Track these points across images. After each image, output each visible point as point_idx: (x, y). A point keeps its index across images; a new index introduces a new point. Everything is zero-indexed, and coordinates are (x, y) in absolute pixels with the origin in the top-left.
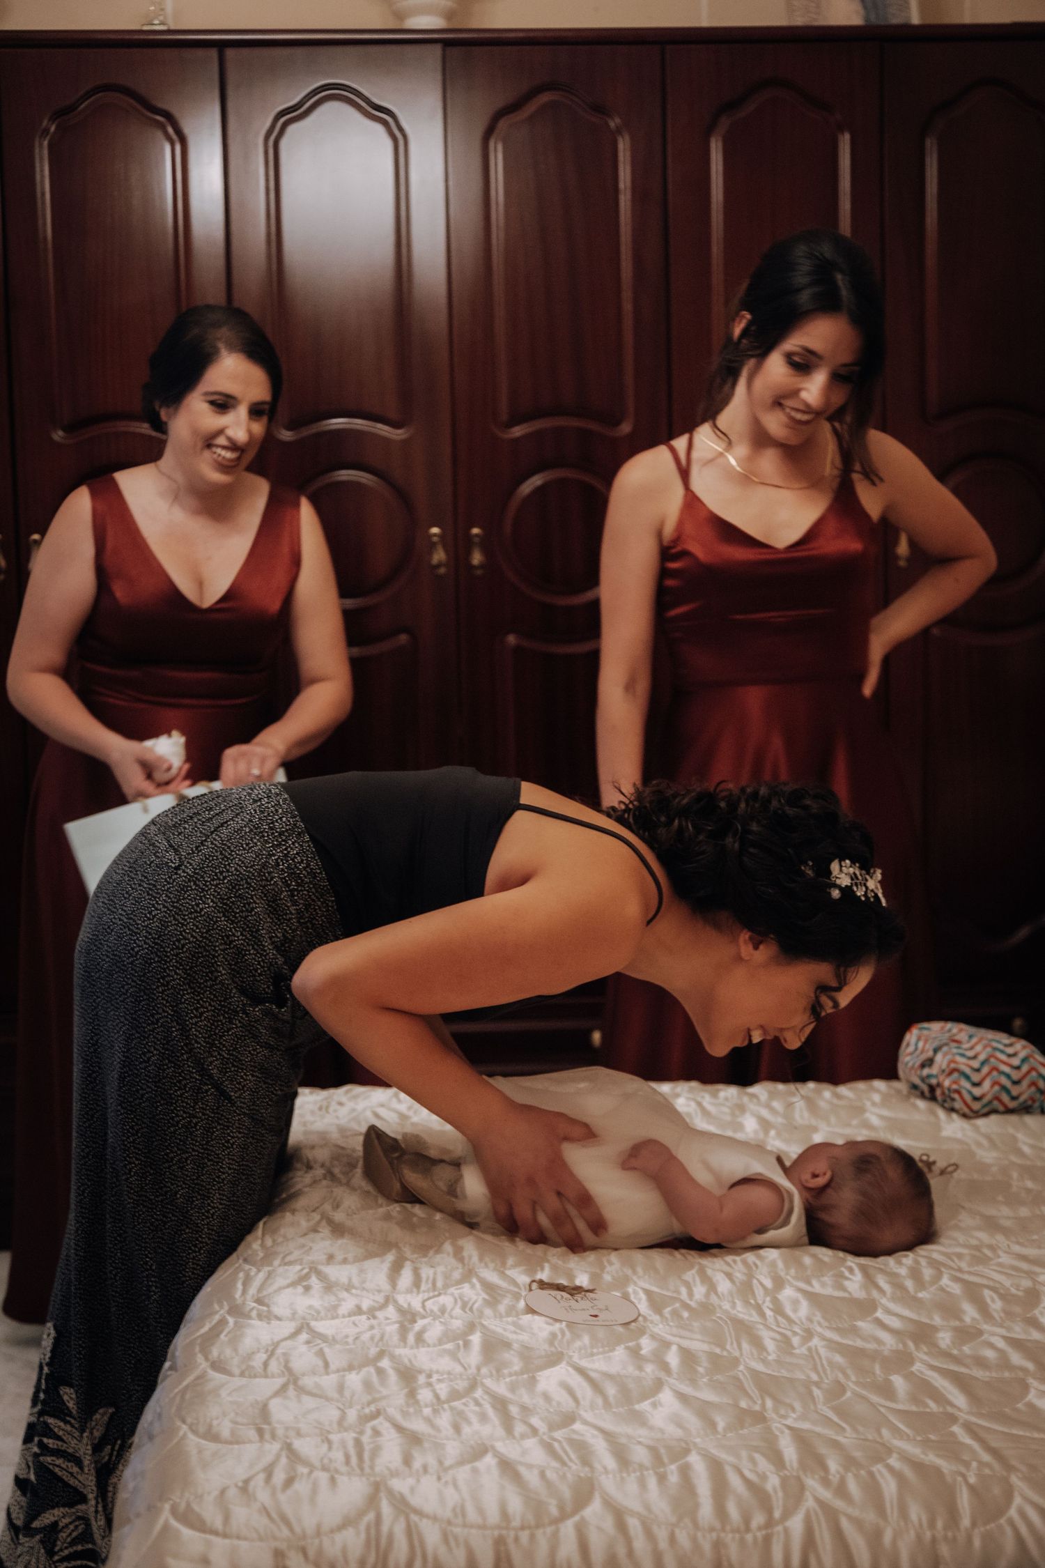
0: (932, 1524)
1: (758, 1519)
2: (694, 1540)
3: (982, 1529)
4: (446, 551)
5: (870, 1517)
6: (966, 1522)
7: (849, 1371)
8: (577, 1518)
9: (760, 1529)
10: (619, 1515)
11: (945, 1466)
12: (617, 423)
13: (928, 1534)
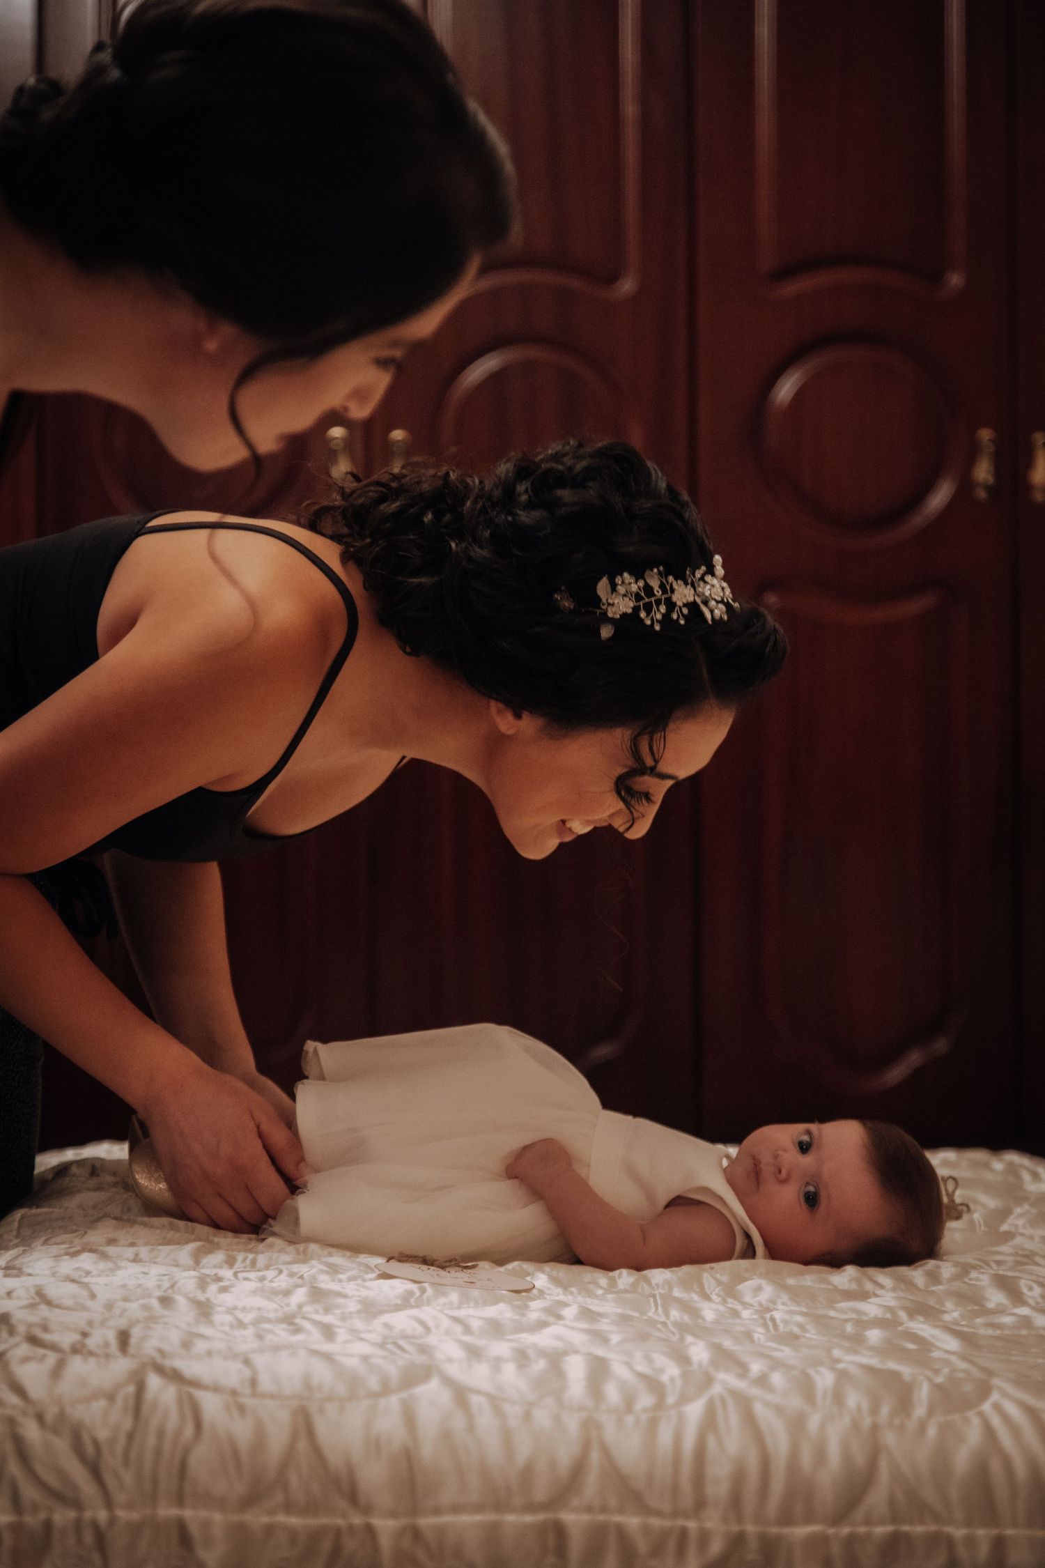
0: (875, 1410)
1: (645, 1401)
2: (557, 1420)
3: (942, 1419)
4: (353, 460)
5: (795, 1402)
6: (920, 1411)
7: (808, 1327)
8: (404, 1395)
9: (645, 1410)
10: (461, 1394)
11: (906, 1371)
12: (613, 279)
13: (867, 1422)
